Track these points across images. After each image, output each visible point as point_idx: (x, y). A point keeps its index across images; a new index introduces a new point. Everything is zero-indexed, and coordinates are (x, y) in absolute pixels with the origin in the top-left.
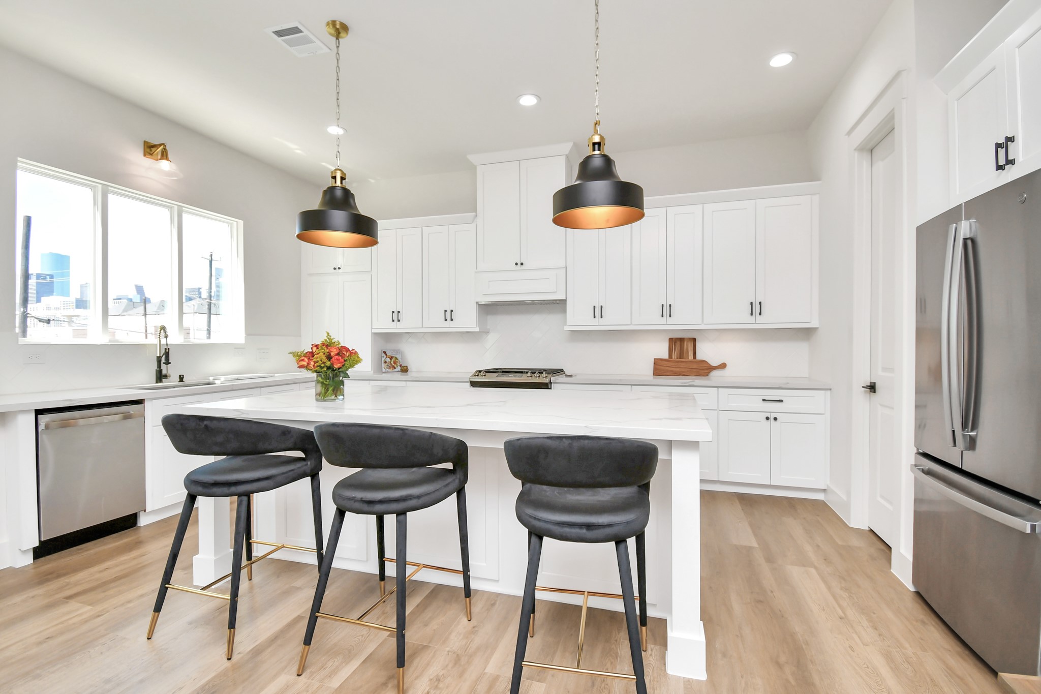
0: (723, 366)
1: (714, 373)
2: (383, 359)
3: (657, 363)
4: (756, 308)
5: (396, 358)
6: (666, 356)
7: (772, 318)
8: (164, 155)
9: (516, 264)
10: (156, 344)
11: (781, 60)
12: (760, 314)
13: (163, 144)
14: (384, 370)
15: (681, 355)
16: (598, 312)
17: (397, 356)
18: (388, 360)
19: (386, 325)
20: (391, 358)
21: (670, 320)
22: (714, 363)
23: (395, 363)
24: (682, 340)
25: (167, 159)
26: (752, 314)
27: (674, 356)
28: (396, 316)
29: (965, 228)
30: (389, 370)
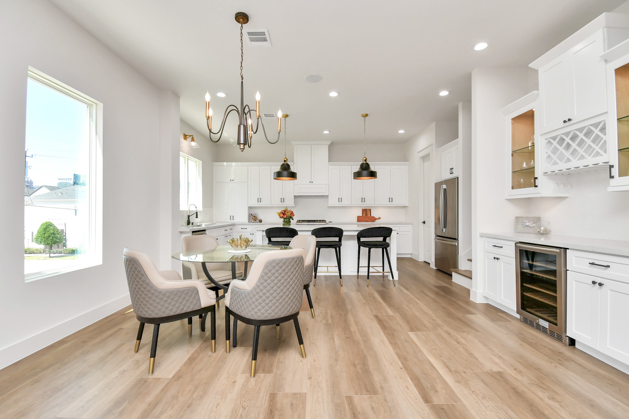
0: (379, 218)
1: (377, 221)
2: (251, 217)
3: (358, 217)
4: (391, 200)
5: (256, 217)
6: (361, 215)
7: (395, 203)
8: (193, 140)
9: (310, 182)
10: (188, 211)
11: (401, 132)
12: (392, 201)
13: (193, 136)
14: (252, 222)
15: (366, 215)
16: (340, 200)
17: (256, 216)
18: (253, 217)
19: (255, 203)
20: (254, 217)
21: (364, 203)
22: (377, 217)
23: (256, 218)
24: (366, 210)
25: (194, 141)
26: (389, 202)
27: (364, 215)
28: (259, 200)
29: (444, 186)
30: (254, 221)
